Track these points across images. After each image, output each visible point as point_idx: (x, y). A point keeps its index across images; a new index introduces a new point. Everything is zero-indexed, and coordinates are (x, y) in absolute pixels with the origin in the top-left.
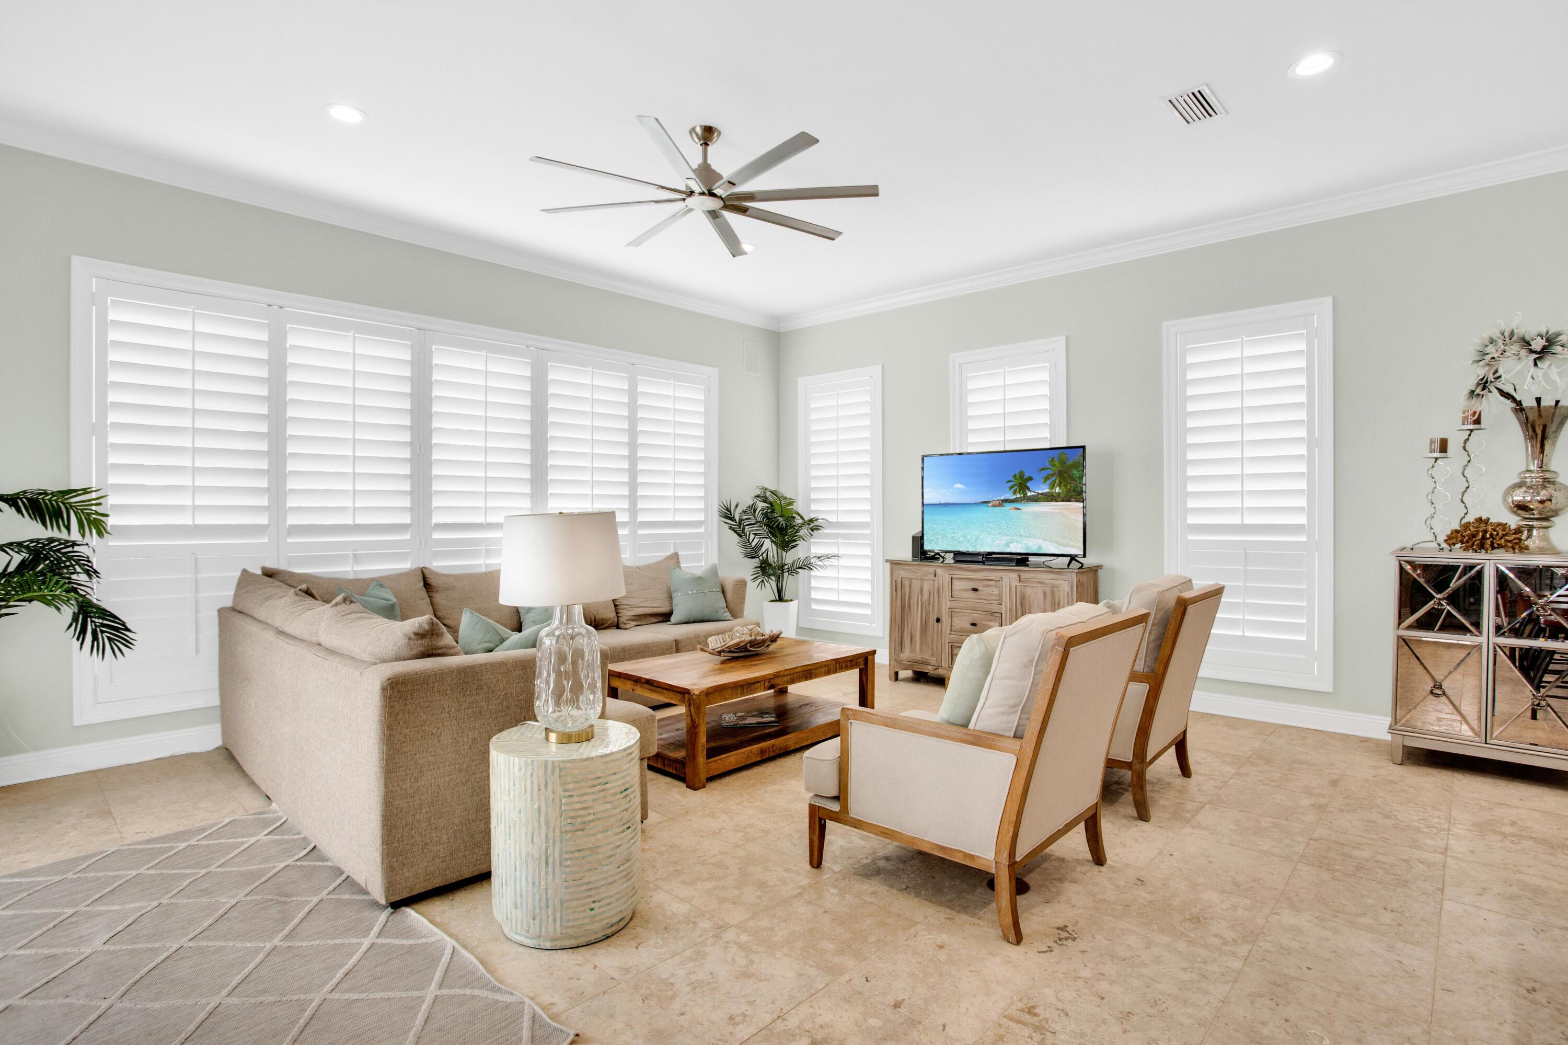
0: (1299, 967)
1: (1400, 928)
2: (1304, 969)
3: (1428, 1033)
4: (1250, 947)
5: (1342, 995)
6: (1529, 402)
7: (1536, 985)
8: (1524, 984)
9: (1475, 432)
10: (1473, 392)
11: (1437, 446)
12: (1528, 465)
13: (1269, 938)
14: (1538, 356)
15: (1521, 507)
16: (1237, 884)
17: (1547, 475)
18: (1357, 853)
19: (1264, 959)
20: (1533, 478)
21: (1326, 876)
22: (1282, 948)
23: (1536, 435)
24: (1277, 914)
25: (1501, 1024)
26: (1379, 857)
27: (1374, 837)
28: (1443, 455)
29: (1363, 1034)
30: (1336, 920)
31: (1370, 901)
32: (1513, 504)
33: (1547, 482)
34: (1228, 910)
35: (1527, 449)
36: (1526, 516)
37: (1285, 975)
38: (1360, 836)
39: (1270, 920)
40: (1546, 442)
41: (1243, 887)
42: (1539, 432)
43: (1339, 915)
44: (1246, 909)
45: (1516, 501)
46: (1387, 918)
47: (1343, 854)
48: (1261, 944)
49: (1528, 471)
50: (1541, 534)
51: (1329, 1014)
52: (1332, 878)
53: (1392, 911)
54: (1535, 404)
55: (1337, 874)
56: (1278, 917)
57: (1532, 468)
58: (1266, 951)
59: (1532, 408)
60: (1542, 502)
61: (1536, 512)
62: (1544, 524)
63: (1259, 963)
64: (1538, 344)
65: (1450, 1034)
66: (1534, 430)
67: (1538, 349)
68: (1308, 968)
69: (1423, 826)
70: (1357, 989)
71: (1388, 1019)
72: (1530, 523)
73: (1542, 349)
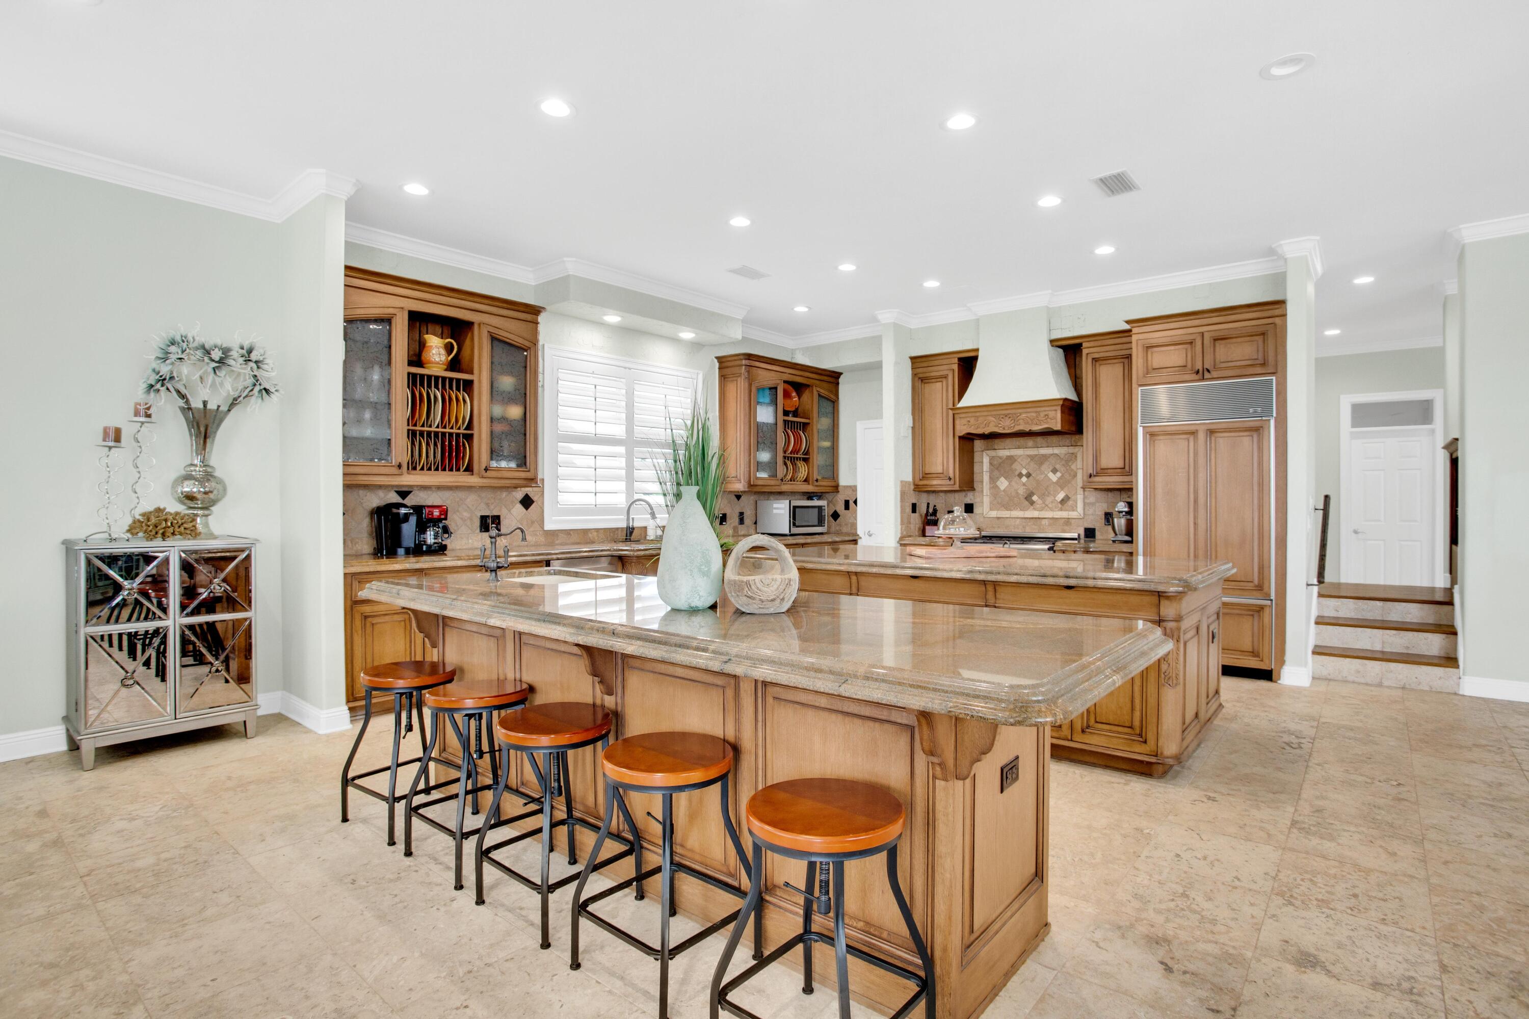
0: (205, 986)
1: (242, 899)
2: (211, 983)
3: (335, 954)
4: (141, 1007)
5: (260, 978)
6: (197, 404)
7: (352, 877)
8: (346, 881)
9: (146, 424)
10: (152, 386)
11: (112, 435)
12: (192, 459)
13: (149, 986)
14: (217, 365)
15: (190, 497)
16: (52, 966)
17: (209, 470)
18: (139, 864)
19: (168, 1005)
20: (198, 471)
21: (137, 899)
22: (171, 983)
23: (200, 433)
24: (130, 960)
25: (362, 914)
26: (163, 856)
27: (140, 842)
28: (117, 444)
29: (304, 991)
30: (187, 927)
31: (197, 894)
32: (182, 494)
33: (208, 476)
34: (73, 994)
35: (192, 445)
36: (192, 505)
37: (201, 1002)
38: (127, 848)
39: (130, 970)
40: (208, 440)
41: (63, 963)
42: (202, 429)
43: (186, 922)
44: (94, 979)
45: (185, 492)
46: (224, 898)
47: (129, 872)
48: (149, 995)
49: (192, 465)
50: (204, 521)
51: (267, 998)
52: (143, 897)
53: (221, 891)
54: (201, 406)
55: (145, 890)
56: (134, 963)
57: (196, 462)
58: (160, 997)
59: (199, 409)
60: (206, 493)
61: (199, 502)
62: (206, 512)
63: (167, 1012)
64: (216, 354)
65: (347, 944)
66: (198, 427)
67: (217, 359)
68: (213, 980)
69: (170, 812)
70: (264, 964)
71: (306, 966)
72: (195, 512)
73: (220, 360)
